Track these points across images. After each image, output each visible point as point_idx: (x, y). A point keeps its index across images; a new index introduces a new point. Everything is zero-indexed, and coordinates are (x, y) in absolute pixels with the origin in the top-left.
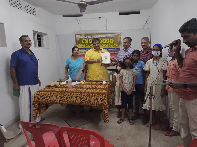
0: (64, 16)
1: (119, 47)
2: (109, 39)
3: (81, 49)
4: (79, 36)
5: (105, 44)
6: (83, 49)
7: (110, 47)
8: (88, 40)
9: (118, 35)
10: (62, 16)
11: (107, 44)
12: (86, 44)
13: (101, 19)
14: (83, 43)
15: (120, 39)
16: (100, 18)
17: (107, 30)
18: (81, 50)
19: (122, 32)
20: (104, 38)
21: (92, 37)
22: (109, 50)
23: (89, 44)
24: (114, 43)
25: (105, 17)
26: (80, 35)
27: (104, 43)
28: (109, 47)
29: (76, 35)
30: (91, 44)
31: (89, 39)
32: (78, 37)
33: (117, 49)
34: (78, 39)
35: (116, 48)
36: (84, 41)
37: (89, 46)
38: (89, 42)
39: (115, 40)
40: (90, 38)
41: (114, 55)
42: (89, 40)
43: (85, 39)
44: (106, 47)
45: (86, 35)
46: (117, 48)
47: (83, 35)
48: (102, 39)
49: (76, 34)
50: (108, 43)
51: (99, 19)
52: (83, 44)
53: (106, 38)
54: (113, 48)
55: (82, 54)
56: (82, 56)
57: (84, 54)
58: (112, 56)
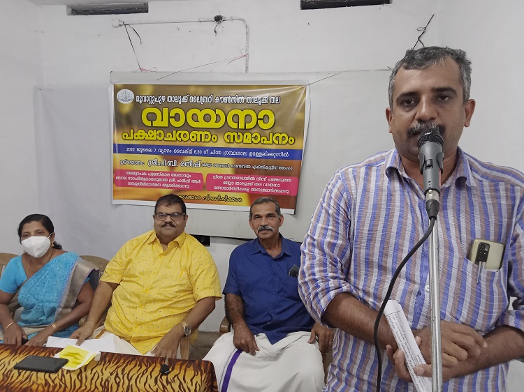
0: (76, 11)
1: (297, 146)
2: (257, 108)
3: (138, 150)
4: (130, 94)
5: (238, 130)
6: (147, 150)
7: (260, 146)
8: (165, 111)
9: (294, 95)
10: (63, 9)
11: (245, 130)
12: (158, 128)
13: (223, 24)
14: (148, 123)
15: (303, 110)
16: (218, 19)
17: (250, 70)
18: (139, 153)
19: (311, 79)
20: (234, 105)
21: (185, 100)
22: (254, 157)
23: (170, 128)
24: (278, 129)
25: (241, 17)
26: (134, 88)
27: (234, 126)
28: (253, 146)
29: (117, 90)
30: (177, 129)
31: (171, 106)
32: (127, 97)
33: (287, 155)
34: (127, 106)
35: (285, 151)
36: (152, 117)
37: (170, 139)
38: (172, 121)
39: (279, 114)
40: (176, 105)
41: (276, 180)
42: (172, 114)
43: (156, 106)
44: (242, 146)
45: (159, 90)
46: (290, 151)
47: (148, 91)
48: (227, 108)
49: (120, 83)
50: (249, 126)
51: (215, 23)
52: (146, 128)
53: (244, 105)
54: (269, 151)
55: (144, 171)
56: (140, 179)
57: (150, 172)
58: (267, 182)
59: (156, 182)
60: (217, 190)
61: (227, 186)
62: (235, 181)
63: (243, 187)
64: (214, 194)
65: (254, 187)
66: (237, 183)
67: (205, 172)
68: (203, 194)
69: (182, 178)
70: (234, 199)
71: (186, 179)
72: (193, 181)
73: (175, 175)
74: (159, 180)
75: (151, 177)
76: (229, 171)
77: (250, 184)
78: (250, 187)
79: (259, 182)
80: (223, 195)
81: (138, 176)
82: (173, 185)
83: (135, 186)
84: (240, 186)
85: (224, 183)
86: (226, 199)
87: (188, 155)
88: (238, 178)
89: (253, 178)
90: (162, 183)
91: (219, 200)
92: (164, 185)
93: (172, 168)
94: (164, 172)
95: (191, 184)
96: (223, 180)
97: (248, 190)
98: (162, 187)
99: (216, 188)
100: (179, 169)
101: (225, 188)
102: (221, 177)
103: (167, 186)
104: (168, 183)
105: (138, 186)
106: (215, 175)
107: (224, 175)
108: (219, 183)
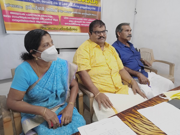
1: (98, 6)
7: (84, 3)
22: (82, 9)
28: (82, 3)
33: (95, 9)
35: (94, 7)
41: (91, 20)
44: (77, 2)
46: (96, 7)
54: (88, 6)
55: (23, 13)
56: (21, 17)
57: (27, 13)
58: (87, 21)
59: (32, 20)
60: (66, 25)
61: (71, 23)
62: (74, 20)
63: (78, 23)
64: (65, 27)
65: (82, 23)
66: (75, 21)
67: (60, 15)
68: (59, 27)
69: (48, 18)
70: (74, 29)
71: (50, 18)
72: (54, 20)
73: (43, 16)
74: (34, 18)
75: (28, 16)
76: (71, 15)
77: (81, 22)
78: (81, 23)
79: (84, 21)
80: (69, 27)
81: (19, 15)
82: (43, 22)
83: (18, 22)
84: (77, 23)
85: (70, 21)
86: (70, 29)
87: (50, 4)
88: (75, 19)
89: (82, 19)
90: (36, 20)
91: (67, 30)
92: (37, 22)
93: (41, 11)
94: (36, 14)
95: (53, 21)
96: (69, 20)
97: (80, 25)
98: (36, 23)
99: (65, 24)
100: (46, 12)
101: (70, 24)
102: (68, 18)
103: (39, 22)
104: (39, 20)
105: (20, 22)
106: (65, 17)
107: (69, 17)
108: (67, 21)
